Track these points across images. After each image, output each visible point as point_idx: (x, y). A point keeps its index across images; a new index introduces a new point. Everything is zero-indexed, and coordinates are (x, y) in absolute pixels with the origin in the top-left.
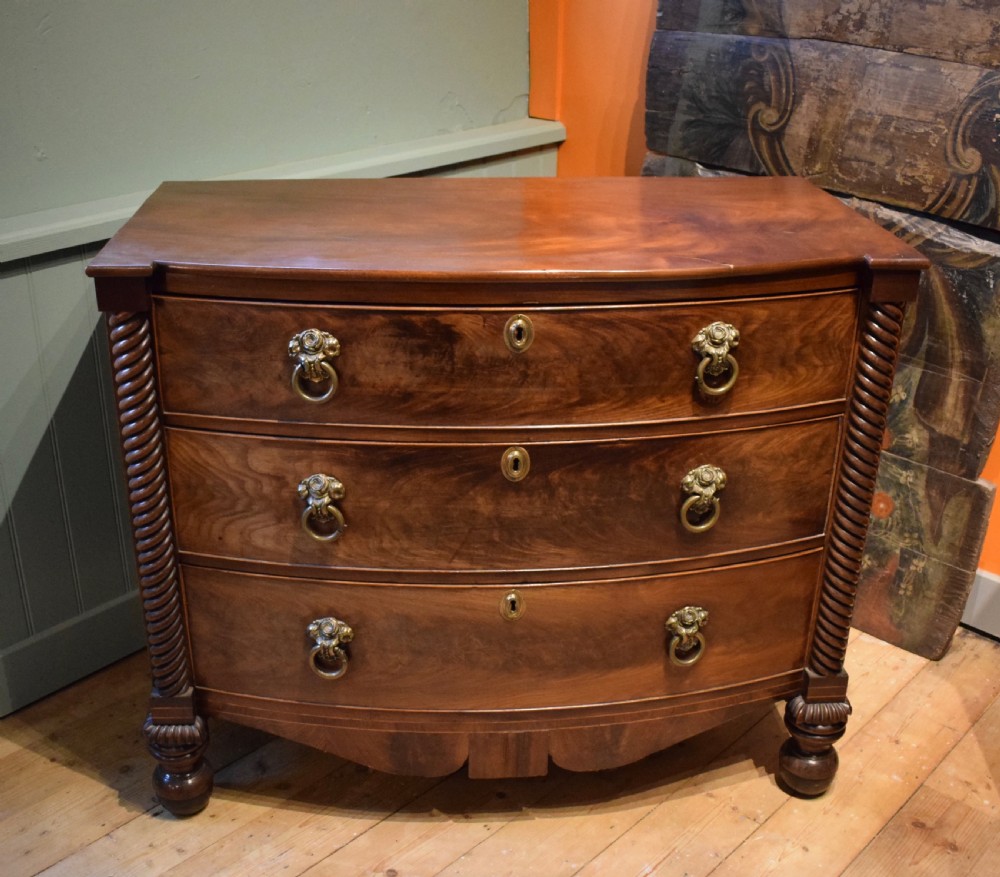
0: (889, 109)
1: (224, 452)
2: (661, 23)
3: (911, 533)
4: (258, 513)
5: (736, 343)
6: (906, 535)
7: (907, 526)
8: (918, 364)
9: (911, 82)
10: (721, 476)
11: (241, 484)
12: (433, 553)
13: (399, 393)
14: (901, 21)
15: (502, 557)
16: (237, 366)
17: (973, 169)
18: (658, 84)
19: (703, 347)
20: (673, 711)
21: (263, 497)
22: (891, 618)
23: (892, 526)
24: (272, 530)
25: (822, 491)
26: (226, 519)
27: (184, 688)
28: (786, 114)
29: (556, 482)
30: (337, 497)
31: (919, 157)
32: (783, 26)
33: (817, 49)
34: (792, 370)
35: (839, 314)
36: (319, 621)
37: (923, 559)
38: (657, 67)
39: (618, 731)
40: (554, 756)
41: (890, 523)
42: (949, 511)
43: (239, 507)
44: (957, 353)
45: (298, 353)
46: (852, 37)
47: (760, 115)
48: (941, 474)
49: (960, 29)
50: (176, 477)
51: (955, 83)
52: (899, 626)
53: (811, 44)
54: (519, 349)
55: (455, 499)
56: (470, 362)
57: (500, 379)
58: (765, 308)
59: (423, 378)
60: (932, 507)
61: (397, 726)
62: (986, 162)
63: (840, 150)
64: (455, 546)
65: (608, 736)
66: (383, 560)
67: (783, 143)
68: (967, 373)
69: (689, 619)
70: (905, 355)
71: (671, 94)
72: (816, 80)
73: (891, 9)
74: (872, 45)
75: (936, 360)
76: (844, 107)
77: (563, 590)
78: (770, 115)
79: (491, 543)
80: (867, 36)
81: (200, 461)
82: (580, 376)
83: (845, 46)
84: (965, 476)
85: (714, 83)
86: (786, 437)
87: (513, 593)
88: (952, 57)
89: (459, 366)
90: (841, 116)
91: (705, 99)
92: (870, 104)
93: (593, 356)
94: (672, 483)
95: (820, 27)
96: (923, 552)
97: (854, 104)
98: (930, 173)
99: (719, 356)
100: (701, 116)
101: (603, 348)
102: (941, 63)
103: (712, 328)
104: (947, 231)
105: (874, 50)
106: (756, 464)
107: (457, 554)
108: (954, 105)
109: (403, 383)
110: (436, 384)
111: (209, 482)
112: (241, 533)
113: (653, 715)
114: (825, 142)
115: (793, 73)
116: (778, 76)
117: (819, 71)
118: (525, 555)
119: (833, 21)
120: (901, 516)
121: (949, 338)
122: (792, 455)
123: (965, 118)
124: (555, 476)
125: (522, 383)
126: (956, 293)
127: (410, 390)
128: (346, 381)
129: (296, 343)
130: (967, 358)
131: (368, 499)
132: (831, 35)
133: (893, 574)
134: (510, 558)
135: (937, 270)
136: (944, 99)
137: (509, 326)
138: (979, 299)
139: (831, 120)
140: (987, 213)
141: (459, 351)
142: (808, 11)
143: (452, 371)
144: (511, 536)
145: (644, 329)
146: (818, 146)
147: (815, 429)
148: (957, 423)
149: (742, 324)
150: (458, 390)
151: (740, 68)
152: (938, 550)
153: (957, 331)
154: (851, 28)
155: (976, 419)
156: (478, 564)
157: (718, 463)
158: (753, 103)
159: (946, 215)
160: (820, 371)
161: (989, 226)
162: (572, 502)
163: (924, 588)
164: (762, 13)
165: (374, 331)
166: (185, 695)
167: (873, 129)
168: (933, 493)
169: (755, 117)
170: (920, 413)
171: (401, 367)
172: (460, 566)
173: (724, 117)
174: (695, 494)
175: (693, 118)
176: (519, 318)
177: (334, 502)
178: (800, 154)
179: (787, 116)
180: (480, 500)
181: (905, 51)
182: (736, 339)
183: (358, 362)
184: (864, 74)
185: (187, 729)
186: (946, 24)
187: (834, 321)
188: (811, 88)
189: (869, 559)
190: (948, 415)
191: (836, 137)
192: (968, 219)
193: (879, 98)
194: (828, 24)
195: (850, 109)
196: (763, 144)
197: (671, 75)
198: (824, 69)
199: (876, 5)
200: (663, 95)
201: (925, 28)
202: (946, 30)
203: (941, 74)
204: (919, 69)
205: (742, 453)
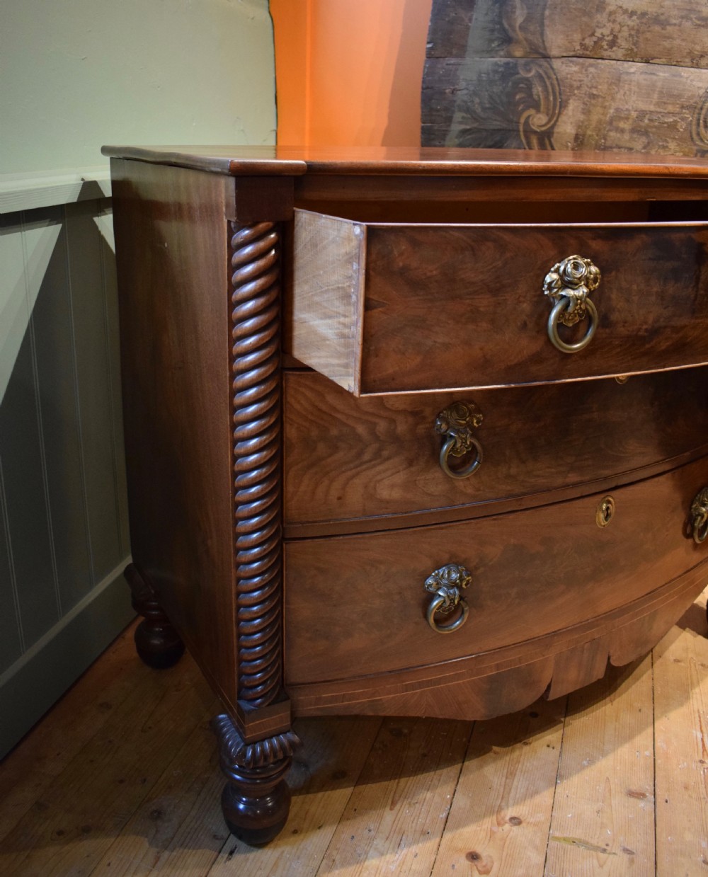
0: (642, 106)
2: (430, 55)
4: (388, 458)
9: (659, 84)
11: (372, 428)
12: (553, 470)
14: (647, 39)
15: (605, 463)
18: (433, 101)
21: (396, 439)
28: (554, 116)
31: (669, 141)
32: (545, 49)
33: (577, 64)
38: (432, 88)
40: (611, 657)
46: (605, 54)
47: (531, 118)
49: (693, 43)
51: (694, 83)
53: (571, 61)
63: (603, 141)
64: (571, 460)
66: (510, 487)
67: (552, 140)
71: (446, 109)
72: (578, 88)
73: (638, 31)
74: (623, 59)
76: (605, 107)
78: (540, 118)
79: (598, 451)
80: (620, 53)
83: (600, 61)
85: (487, 97)
88: (689, 64)
90: (602, 114)
91: (479, 110)
92: (627, 103)
95: (578, 47)
97: (613, 104)
98: (679, 151)
100: (476, 125)
102: (680, 68)
105: (625, 63)
107: (571, 468)
108: (696, 99)
111: (334, 432)
112: (366, 487)
114: (590, 136)
115: (559, 85)
116: (545, 87)
117: (580, 81)
118: (620, 459)
119: (589, 42)
123: (705, 108)
131: (504, 422)
132: (588, 53)
134: (610, 464)
136: (687, 95)
139: (595, 118)
142: (567, 36)
144: (613, 440)
146: (583, 140)
151: (510, 84)
154: (606, 47)
158: (524, 110)
164: (526, 40)
167: (630, 121)
169: (526, 123)
173: (498, 123)
175: (468, 127)
178: (568, 147)
179: (555, 119)
181: (651, 61)
184: (619, 81)
186: (683, 40)
188: (575, 95)
191: (600, 130)
193: (634, 98)
194: (585, 45)
195: (610, 108)
196: (535, 141)
197: (445, 93)
198: (585, 79)
199: (625, 29)
200: (438, 111)
201: (667, 44)
202: (684, 44)
203: (681, 77)
204: (663, 74)
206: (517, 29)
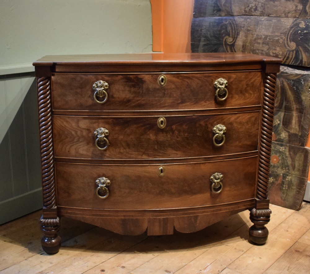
0: (266, 33)
1: (71, 122)
2: (195, 16)
3: (285, 168)
4: (81, 142)
5: (227, 85)
6: (284, 168)
7: (284, 165)
8: (282, 111)
9: (273, 25)
10: (224, 128)
11: (76, 133)
12: (136, 153)
13: (126, 100)
14: (268, 7)
15: (158, 154)
16: (77, 93)
17: (294, 48)
18: (195, 34)
19: (217, 85)
20: (214, 211)
21: (83, 136)
22: (281, 198)
23: (279, 166)
24: (86, 147)
25: (256, 136)
26: (70, 145)
27: (54, 206)
28: (235, 38)
29: (174, 129)
30: (107, 135)
31: (277, 47)
32: (232, 13)
33: (243, 18)
34: (244, 94)
35: (257, 78)
36: (100, 179)
37: (290, 176)
38: (194, 29)
39: (196, 217)
40: (176, 227)
41: (278, 165)
42: (297, 158)
43: (75, 140)
44: (294, 106)
45: (96, 88)
46: (253, 14)
47: (227, 39)
48: (293, 147)
49: (285, 8)
50: (55, 132)
51: (286, 23)
52: (284, 200)
53: (241, 17)
54: (162, 85)
55: (143, 134)
56: (148, 90)
57: (157, 95)
58: (235, 74)
59: (133, 95)
60: (291, 158)
61: (124, 216)
62: (297, 45)
63: (252, 48)
64: (143, 150)
65: (193, 220)
66: (121, 156)
67: (235, 48)
68: (298, 112)
69: (217, 177)
70: (278, 109)
71: (199, 37)
72: (243, 27)
73: (265, 4)
74: (259, 15)
75: (288, 109)
76: (253, 34)
77: (177, 166)
78: (230, 39)
79: (155, 149)
80: (258, 13)
81: (63, 126)
82: (181, 94)
83: (252, 16)
84: (301, 146)
85: (212, 32)
86: (244, 117)
87: (162, 167)
88: (284, 16)
89: (144, 91)
90: (252, 37)
91: (209, 37)
92: (261, 33)
93: (185, 88)
94: (210, 130)
95: (243, 12)
96: (290, 174)
97: (256, 33)
98: (281, 51)
99: (222, 88)
100: (208, 42)
101: (188, 85)
102: (281, 18)
103: (219, 80)
104: (287, 68)
105: (261, 17)
106: (235, 125)
107: (144, 153)
108: (286, 30)
109: (127, 97)
110: (138, 97)
111: (66, 133)
112: (76, 149)
113: (207, 212)
114: (248, 46)
115: (236, 26)
116: (232, 27)
117: (244, 24)
118: (165, 154)
119: (247, 9)
120: (282, 162)
121: (291, 101)
122: (246, 123)
123: (290, 33)
124: (174, 127)
125: (164, 96)
126: (292, 87)
127: (130, 99)
128: (110, 96)
129: (95, 85)
130: (298, 107)
131: (117, 135)
132: (247, 13)
133: (281, 183)
134: (161, 154)
135: (286, 81)
136: (283, 28)
137: (159, 79)
138: (300, 88)
139: (249, 39)
140: (299, 62)
141: (145, 86)
142: (240, 7)
143: (142, 93)
144: (161, 147)
145: (199, 80)
146: (246, 47)
147: (252, 114)
148: (296, 129)
149: (228, 79)
150: (145, 99)
151: (220, 27)
152: (295, 172)
153: (294, 99)
154: (253, 11)
155: (302, 127)
156: (151, 157)
157: (224, 124)
158: (224, 36)
159: (287, 63)
160: (252, 95)
161: (300, 65)
162: (179, 135)
163: (291, 186)
164: (226, 10)
165: (119, 81)
166: (54, 208)
167: (262, 40)
168: (291, 153)
169: (225, 41)
170: (285, 127)
171: (127, 92)
172: (145, 157)
173: (216, 42)
174: (217, 133)
175: (206, 43)
176: (162, 76)
177: (106, 137)
178: (240, 50)
179: (235, 39)
180: (151, 135)
181: (270, 16)
182: (227, 83)
183: (114, 90)
184: (258, 24)
185: (54, 220)
187: (256, 80)
188: (242, 30)
189: (272, 179)
190: (294, 126)
191: (251, 43)
192: (294, 64)
193: (263, 30)
194: (246, 11)
195: (254, 35)
196: (229, 48)
197: (198, 31)
198: (246, 24)
199: (260, 4)
200: (196, 37)
201: (275, 9)
202: (281, 8)
203: (281, 21)
204: (274, 20)
205: (230, 121)
206: (223, 6)
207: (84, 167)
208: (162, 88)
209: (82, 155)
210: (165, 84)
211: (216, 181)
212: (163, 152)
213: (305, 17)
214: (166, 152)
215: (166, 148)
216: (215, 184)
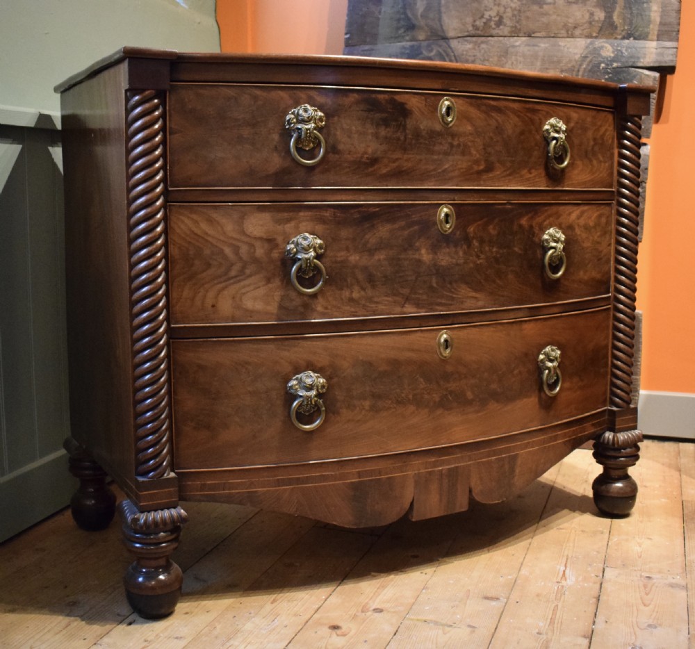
1: (223, 221)
2: (348, 42)
4: (250, 276)
5: (566, 133)
9: (541, 54)
10: (563, 236)
11: (236, 250)
12: (390, 299)
13: (368, 158)
14: (528, 17)
15: (439, 300)
16: (240, 140)
19: (550, 133)
20: (544, 442)
21: (255, 261)
24: (262, 291)
25: (608, 260)
26: (220, 286)
27: (167, 471)
29: (472, 235)
30: (320, 251)
32: (443, 31)
33: (470, 42)
34: (591, 161)
35: (607, 126)
36: (299, 376)
39: (513, 460)
40: (473, 490)
43: (233, 273)
45: (295, 124)
46: (494, 32)
49: (567, 17)
50: (174, 251)
51: (570, 50)
53: (467, 41)
54: (448, 124)
55: (405, 250)
56: (417, 134)
57: (437, 148)
58: (576, 113)
59: (384, 147)
61: (359, 474)
64: (406, 291)
65: (507, 467)
66: (353, 310)
69: (552, 354)
73: (520, 11)
74: (509, 35)
77: (477, 329)
79: (431, 287)
80: (506, 30)
81: (199, 232)
82: (484, 149)
83: (490, 38)
86: (590, 213)
87: (446, 333)
88: (565, 35)
89: (410, 136)
93: (491, 134)
94: (537, 240)
95: (471, 28)
99: (561, 139)
101: (497, 128)
102: (558, 39)
103: (552, 121)
105: (511, 38)
106: (578, 231)
107: (407, 299)
108: (573, 63)
109: (370, 150)
110: (394, 151)
111: (207, 252)
112: (233, 298)
113: (534, 444)
117: (474, 56)
118: (453, 299)
119: (479, 23)
122: (594, 227)
123: (582, 70)
124: (471, 230)
125: (450, 152)
127: (375, 156)
128: (333, 149)
129: (292, 116)
131: (343, 253)
132: (479, 32)
134: (443, 301)
136: (565, 60)
137: (441, 108)
141: (410, 123)
142: (461, 20)
143: (405, 141)
144: (444, 281)
145: (518, 116)
147: (601, 209)
149: (567, 122)
150: (409, 156)
154: (494, 26)
156: (423, 307)
160: (603, 165)
162: (482, 253)
164: (427, 25)
165: (350, 107)
166: (169, 477)
171: (370, 137)
172: (409, 310)
174: (552, 248)
176: (447, 100)
177: (318, 256)
181: (533, 35)
182: (566, 130)
183: (338, 132)
184: (507, 53)
186: (558, 15)
187: (606, 130)
194: (476, 26)
198: (478, 54)
199: (509, 10)
201: (544, 20)
202: (559, 18)
203: (560, 46)
204: (544, 45)
205: (571, 221)
206: (419, 17)
207: (255, 346)
208: (448, 132)
209: (252, 312)
210: (454, 121)
211: (550, 364)
212: (448, 294)
213: (612, 34)
214: (454, 296)
215: (455, 285)
216: (550, 372)
